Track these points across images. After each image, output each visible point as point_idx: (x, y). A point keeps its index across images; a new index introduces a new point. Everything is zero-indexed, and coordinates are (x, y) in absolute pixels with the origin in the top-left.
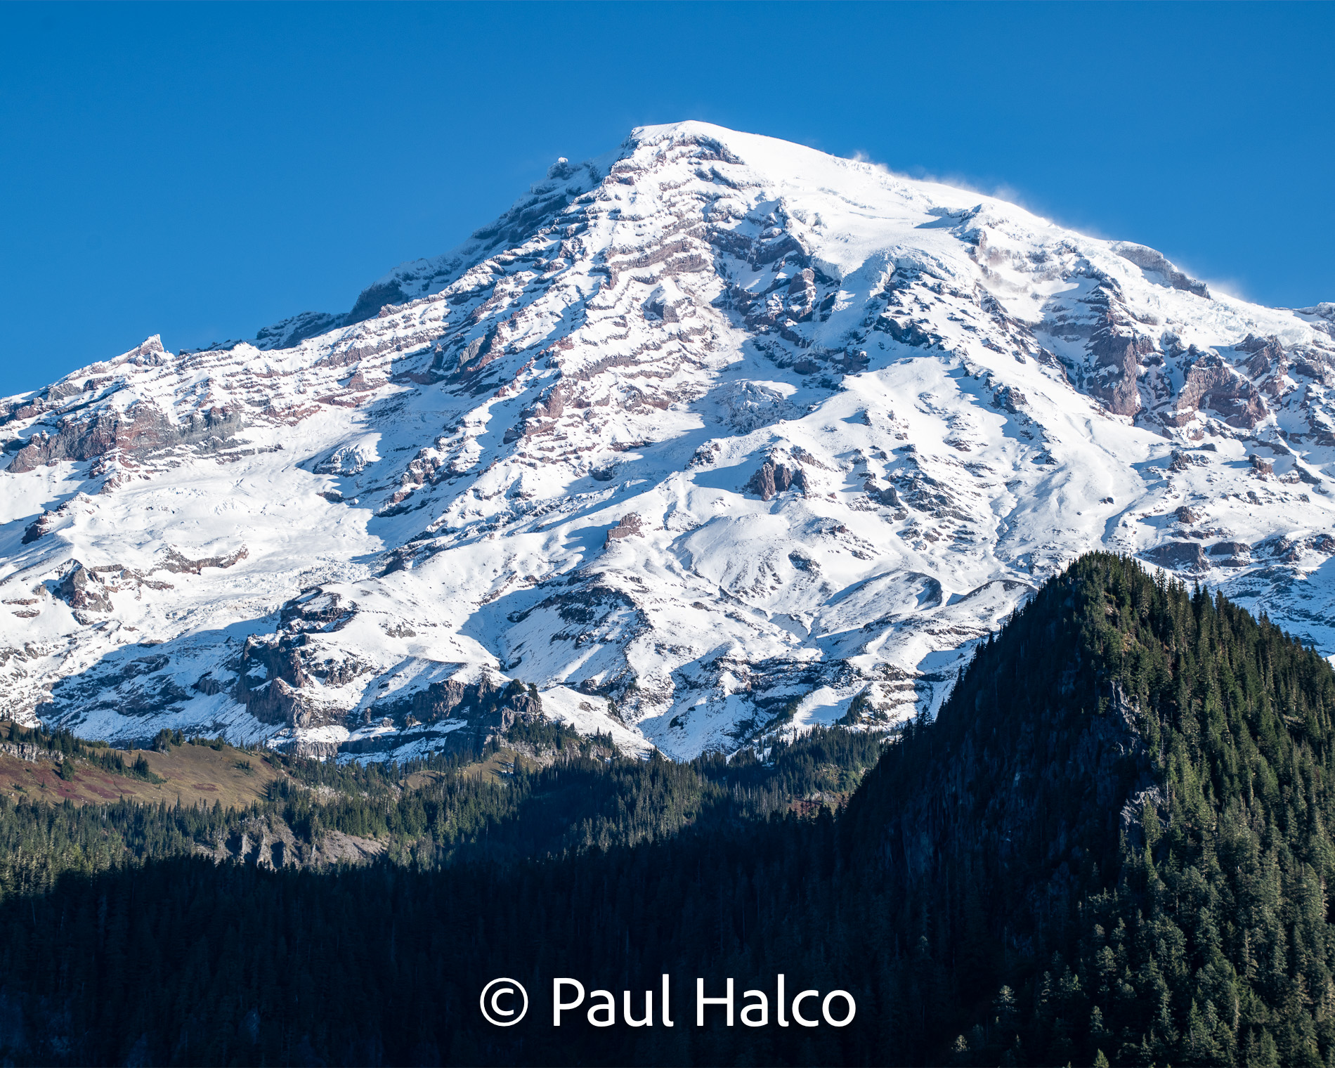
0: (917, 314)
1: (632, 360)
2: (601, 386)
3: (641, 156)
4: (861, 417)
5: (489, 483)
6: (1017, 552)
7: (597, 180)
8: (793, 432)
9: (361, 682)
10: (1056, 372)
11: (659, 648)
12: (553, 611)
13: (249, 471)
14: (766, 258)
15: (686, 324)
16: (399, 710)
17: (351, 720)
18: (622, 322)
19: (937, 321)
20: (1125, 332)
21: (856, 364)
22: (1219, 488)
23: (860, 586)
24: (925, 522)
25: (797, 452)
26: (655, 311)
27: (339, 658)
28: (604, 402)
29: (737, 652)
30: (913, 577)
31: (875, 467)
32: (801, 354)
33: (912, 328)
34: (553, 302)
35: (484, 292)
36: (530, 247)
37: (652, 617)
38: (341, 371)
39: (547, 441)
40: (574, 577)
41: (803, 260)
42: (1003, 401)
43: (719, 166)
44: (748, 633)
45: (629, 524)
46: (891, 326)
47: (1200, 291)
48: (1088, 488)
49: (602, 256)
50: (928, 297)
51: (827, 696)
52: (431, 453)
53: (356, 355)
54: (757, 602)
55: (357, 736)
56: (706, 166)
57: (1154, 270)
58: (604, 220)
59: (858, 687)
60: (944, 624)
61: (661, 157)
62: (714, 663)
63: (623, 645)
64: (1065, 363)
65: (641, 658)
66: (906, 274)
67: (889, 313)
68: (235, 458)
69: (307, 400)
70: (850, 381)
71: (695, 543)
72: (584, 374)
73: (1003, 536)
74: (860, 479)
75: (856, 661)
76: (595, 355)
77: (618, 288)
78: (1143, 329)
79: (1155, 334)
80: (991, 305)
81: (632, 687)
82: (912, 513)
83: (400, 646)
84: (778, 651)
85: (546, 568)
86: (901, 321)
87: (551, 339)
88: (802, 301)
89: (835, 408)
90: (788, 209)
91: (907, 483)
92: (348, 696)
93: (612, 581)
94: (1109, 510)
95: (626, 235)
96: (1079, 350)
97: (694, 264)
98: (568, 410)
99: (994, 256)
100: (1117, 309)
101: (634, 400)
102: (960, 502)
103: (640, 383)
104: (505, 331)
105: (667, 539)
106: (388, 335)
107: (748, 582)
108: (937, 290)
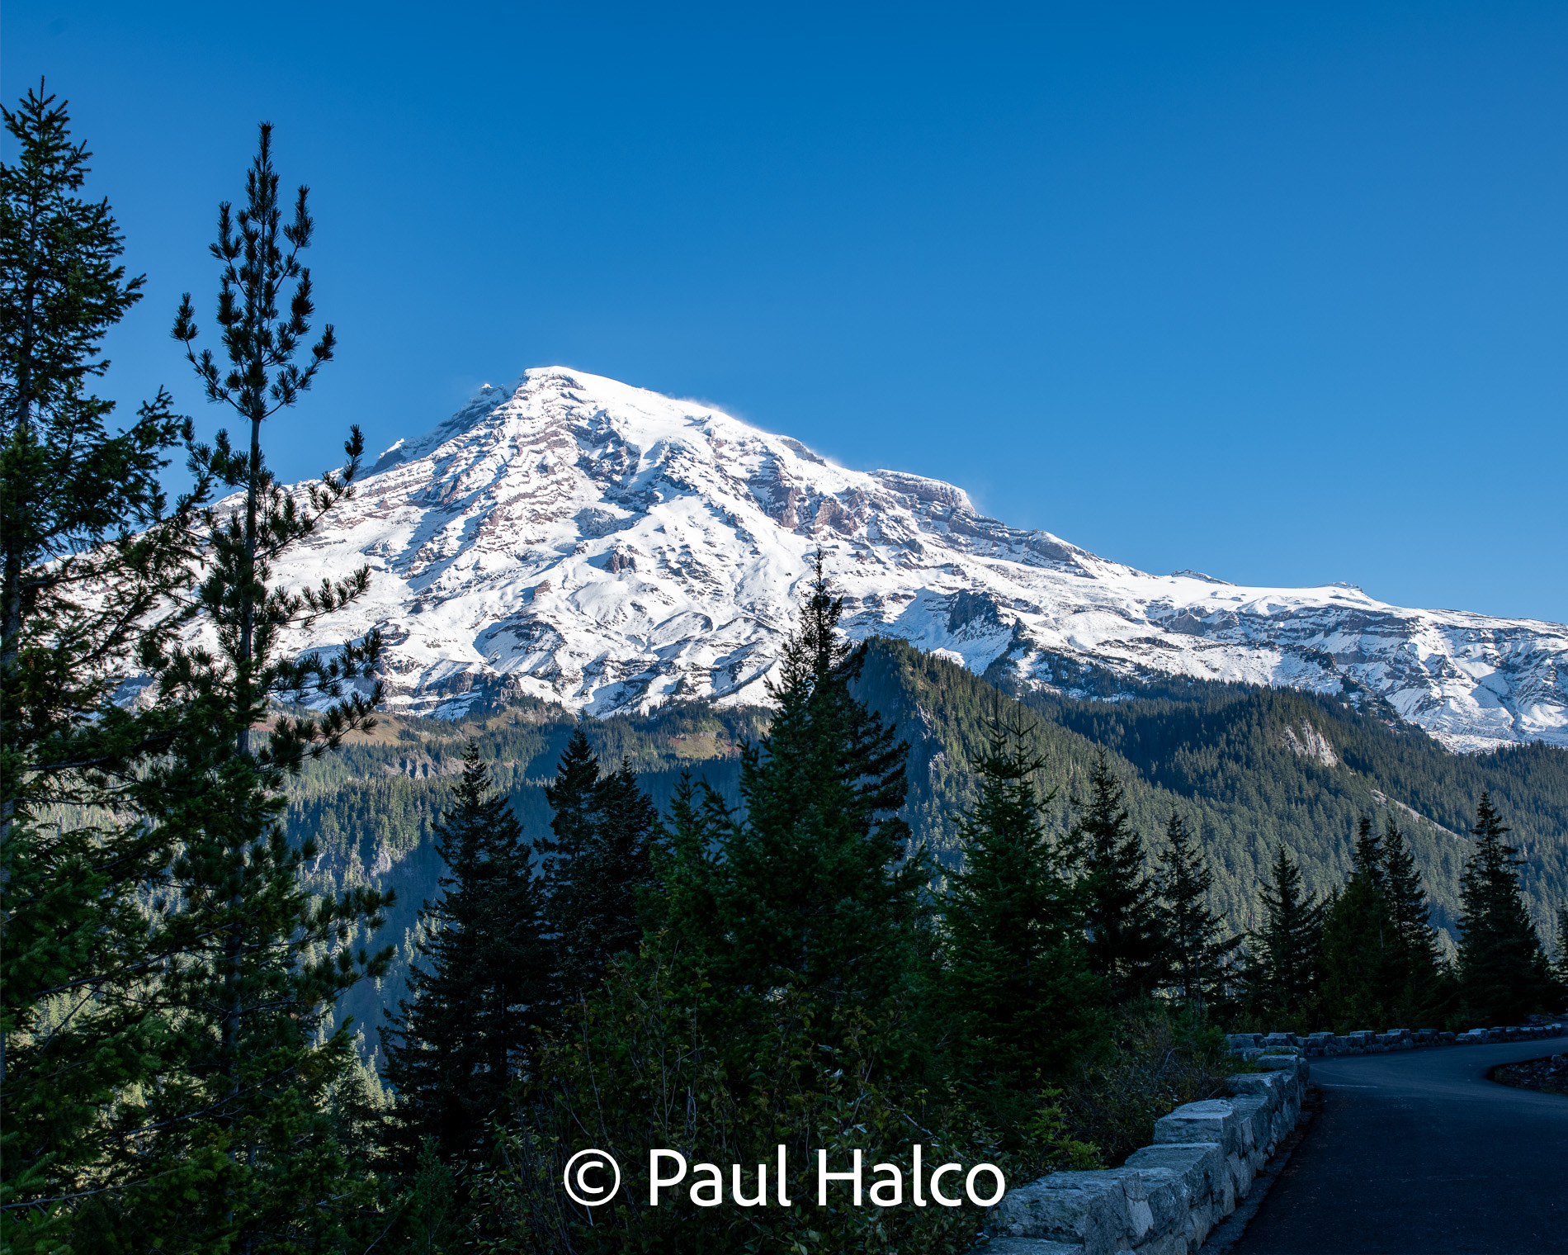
0: (683, 474)
1: (532, 495)
2: (518, 509)
3: (531, 385)
4: (662, 530)
5: (462, 561)
6: (745, 602)
7: (507, 398)
8: (626, 537)
9: (417, 673)
10: (756, 505)
11: (572, 654)
12: (511, 633)
13: (329, 554)
14: (601, 441)
15: (560, 476)
16: (440, 687)
17: (415, 693)
18: (526, 475)
19: (693, 477)
20: (788, 484)
21: (652, 500)
22: (843, 568)
23: (669, 620)
24: (698, 585)
25: (630, 548)
26: (543, 468)
27: (405, 659)
28: (520, 518)
29: (612, 656)
30: (696, 615)
31: (670, 556)
32: (623, 493)
33: (681, 481)
34: (489, 463)
35: (451, 458)
36: (474, 433)
37: (566, 637)
38: (376, 500)
39: (492, 539)
40: (519, 615)
41: (619, 443)
42: (731, 521)
43: (573, 391)
44: (616, 646)
45: (544, 586)
46: (670, 480)
47: (821, 462)
48: (778, 568)
49: (513, 439)
50: (687, 464)
51: (663, 681)
52: (429, 545)
53: (383, 491)
54: (616, 628)
55: (417, 701)
56: (566, 391)
57: (799, 451)
58: (514, 419)
59: (679, 675)
60: (718, 642)
61: (542, 386)
62: (601, 662)
63: (551, 653)
64: (758, 500)
65: (562, 658)
66: (676, 450)
67: (668, 473)
68: (321, 546)
69: (358, 515)
70: (652, 509)
71: (580, 596)
72: (509, 503)
73: (737, 593)
74: (664, 563)
75: (677, 662)
76: (514, 492)
77: (523, 456)
78: (796, 483)
79: (802, 485)
80: (719, 468)
81: (560, 675)
82: (691, 580)
83: (434, 653)
84: (634, 656)
85: (503, 610)
86: (675, 477)
87: (489, 485)
88: (621, 464)
89: (646, 524)
90: (610, 415)
91: (687, 565)
92: (412, 680)
93: (541, 618)
94: (791, 580)
95: (526, 428)
96: (765, 493)
97: (563, 443)
98: (502, 522)
99: (720, 444)
100: (783, 472)
101: (536, 517)
102: (715, 574)
103: (538, 507)
104: (464, 478)
105: (566, 594)
106: (400, 480)
107: (610, 618)
108: (692, 460)
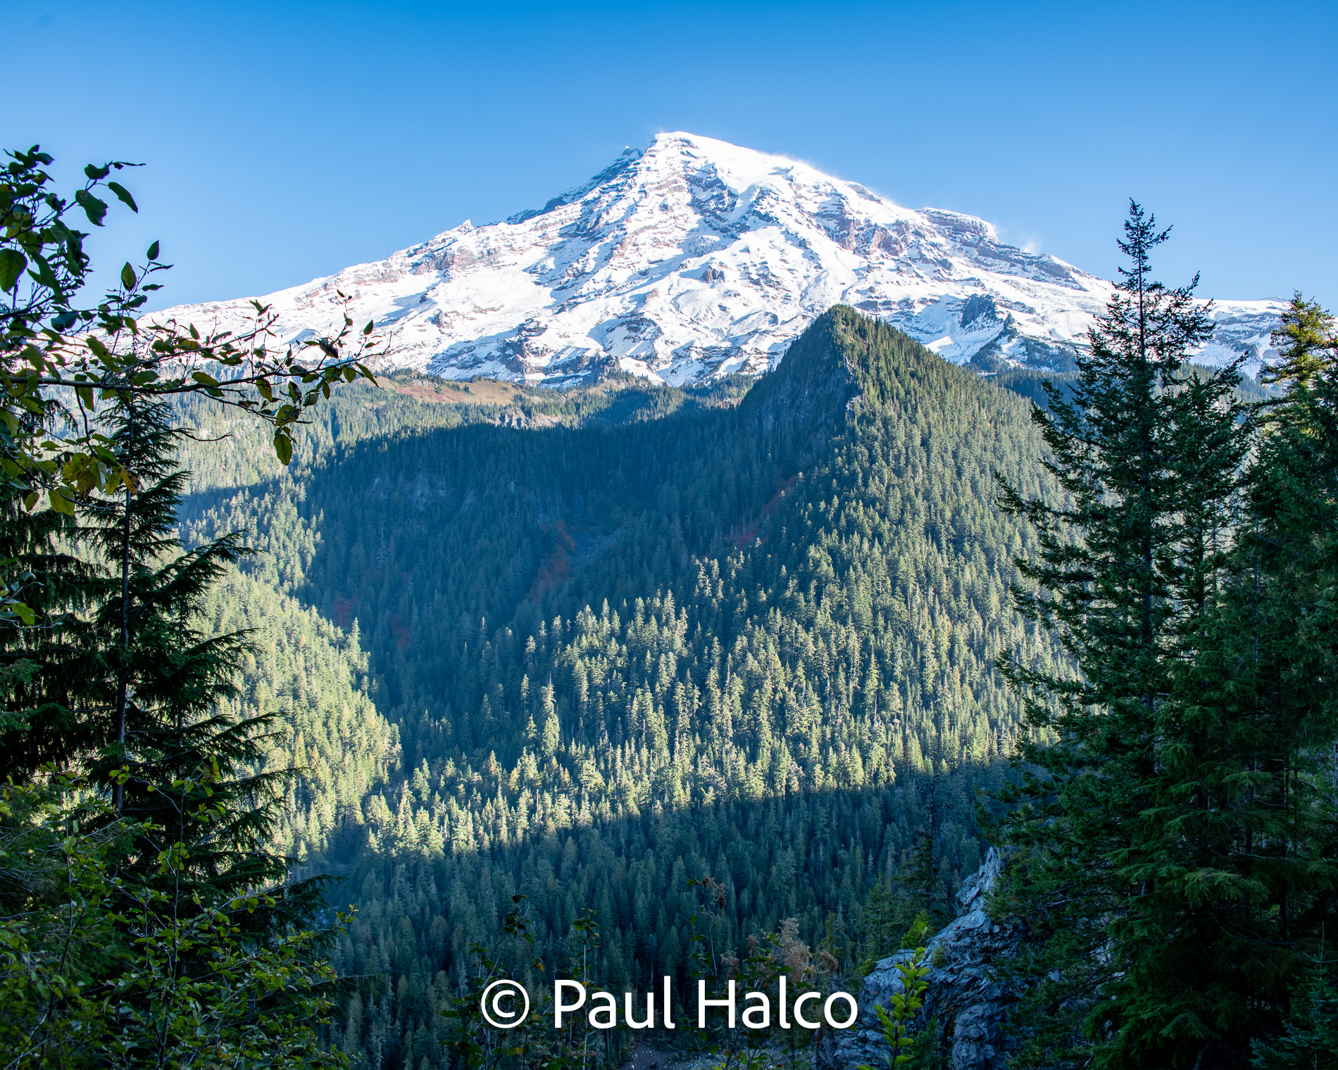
0: (769, 209)
1: (655, 227)
2: (642, 238)
3: (658, 146)
4: (747, 250)
5: (598, 277)
6: (807, 304)
7: (641, 156)
8: (719, 256)
9: (549, 356)
10: (824, 232)
11: (667, 342)
12: (624, 328)
13: (505, 273)
14: (709, 186)
15: (676, 213)
16: (564, 367)
17: (546, 371)
18: (651, 212)
19: (776, 212)
20: (850, 217)
21: (744, 229)
22: (886, 279)
23: (746, 317)
24: (772, 291)
25: (721, 264)
26: (664, 207)
27: (541, 347)
28: (644, 244)
29: (697, 344)
30: (767, 314)
31: (752, 270)
32: (722, 225)
33: (767, 215)
34: (624, 204)
35: (596, 200)
36: (614, 182)
37: (663, 330)
38: (540, 233)
39: (622, 260)
40: (633, 314)
41: (723, 187)
42: (802, 244)
43: (690, 150)
44: (702, 336)
45: (654, 293)
46: (758, 214)
47: (879, 201)
48: (835, 278)
49: (643, 186)
50: (773, 202)
51: (733, 361)
52: (575, 265)
53: (546, 226)
54: (705, 324)
55: (548, 377)
56: (685, 150)
57: (861, 193)
58: (644, 170)
59: (745, 357)
60: (779, 333)
61: (666, 146)
62: (688, 348)
63: (652, 341)
64: (827, 229)
65: (659, 346)
66: (764, 193)
67: (758, 209)
68: (499, 268)
69: (527, 245)
70: (742, 235)
71: (680, 300)
72: (636, 233)
73: (802, 298)
74: (747, 275)
75: (744, 347)
76: (641, 225)
77: (650, 198)
78: (857, 217)
79: (861, 218)
80: (798, 206)
81: (656, 358)
82: (767, 288)
83: (565, 342)
84: (714, 343)
85: (622, 311)
86: (763, 212)
87: (623, 219)
88: (723, 203)
89: (736, 246)
90: (717, 167)
91: (765, 276)
92: (545, 361)
93: (647, 316)
94: (844, 288)
95: (652, 177)
96: (832, 224)
97: (680, 189)
98: (630, 247)
99: (799, 187)
100: (847, 208)
101: (656, 243)
102: (785, 284)
103: (658, 236)
104: (604, 215)
105: (669, 298)
106: (558, 218)
107: (701, 316)
108: (777, 199)
